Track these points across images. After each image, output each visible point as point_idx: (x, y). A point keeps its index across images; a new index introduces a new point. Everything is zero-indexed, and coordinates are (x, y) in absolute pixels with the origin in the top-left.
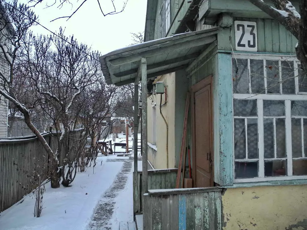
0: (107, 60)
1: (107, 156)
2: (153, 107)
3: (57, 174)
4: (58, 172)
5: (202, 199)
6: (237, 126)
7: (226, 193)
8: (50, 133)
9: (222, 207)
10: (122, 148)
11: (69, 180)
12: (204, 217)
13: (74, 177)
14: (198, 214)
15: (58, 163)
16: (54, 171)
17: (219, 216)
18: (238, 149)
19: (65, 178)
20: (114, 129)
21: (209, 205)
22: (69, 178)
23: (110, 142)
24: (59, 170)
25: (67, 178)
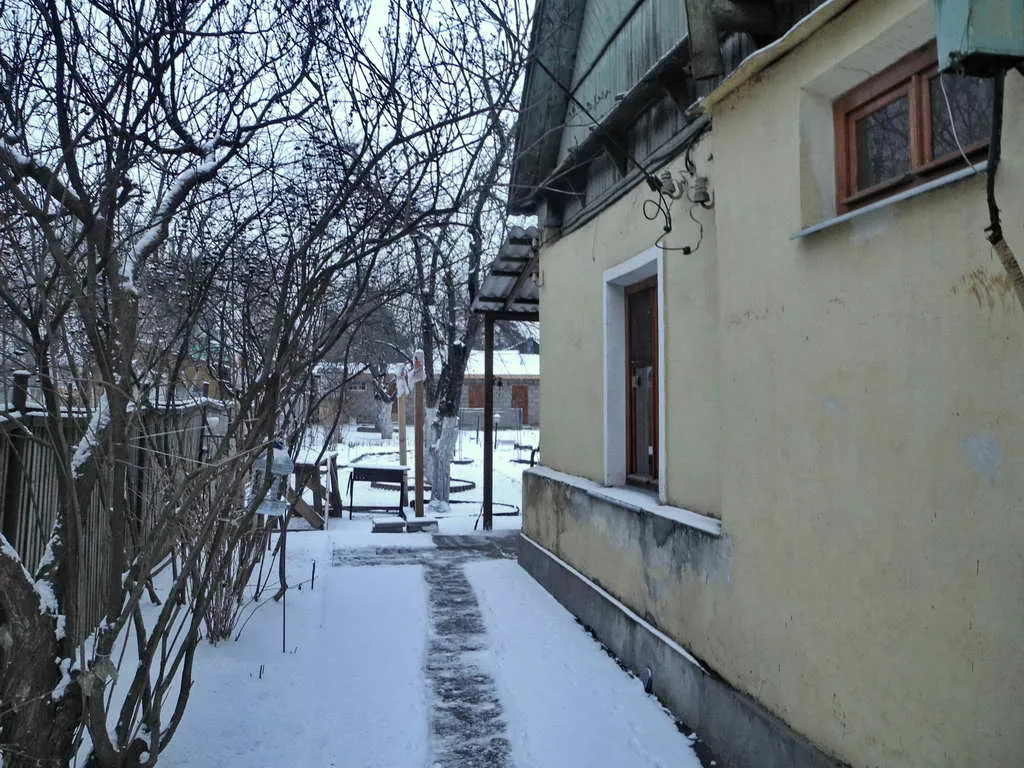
1: (322, 528)
2: (608, 283)
3: (52, 710)
4: (58, 692)
8: (11, 420)
10: (373, 486)
11: (140, 745)
13: (176, 718)
15: (60, 633)
16: (26, 691)
19: (113, 737)
22: (138, 732)
23: (334, 461)
24: (66, 679)
25: (123, 730)
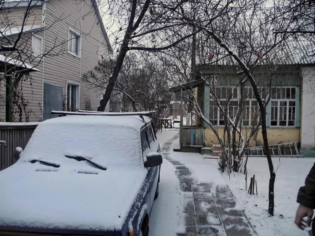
0: (171, 89)
1: (168, 129)
5: (198, 130)
6: (211, 109)
7: (206, 129)
9: (205, 133)
12: (199, 136)
14: (197, 135)
17: (204, 136)
18: (211, 116)
20: (174, 112)
21: (201, 132)
23: (171, 119)
